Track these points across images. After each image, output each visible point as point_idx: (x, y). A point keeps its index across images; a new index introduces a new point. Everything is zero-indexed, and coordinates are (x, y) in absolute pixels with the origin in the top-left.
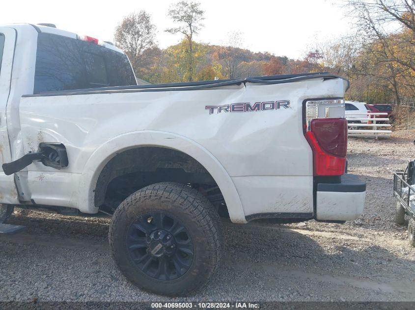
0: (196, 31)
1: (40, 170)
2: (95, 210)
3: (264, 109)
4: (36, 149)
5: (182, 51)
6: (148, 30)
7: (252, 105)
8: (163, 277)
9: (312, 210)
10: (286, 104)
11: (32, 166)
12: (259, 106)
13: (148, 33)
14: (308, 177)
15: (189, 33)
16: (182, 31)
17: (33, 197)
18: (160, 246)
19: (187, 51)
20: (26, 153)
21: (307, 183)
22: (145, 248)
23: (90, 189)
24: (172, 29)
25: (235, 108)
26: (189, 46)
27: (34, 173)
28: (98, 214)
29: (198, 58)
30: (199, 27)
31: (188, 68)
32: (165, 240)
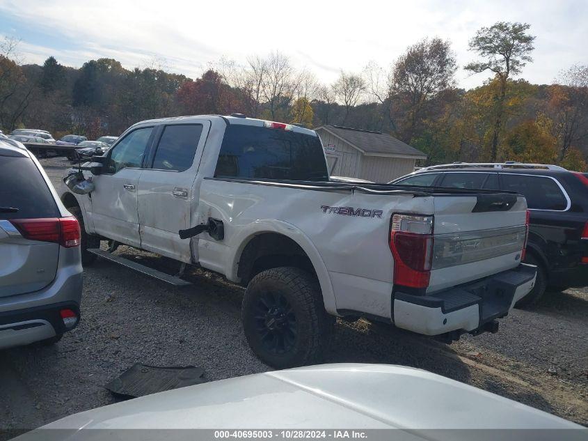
0: (517, 67)
1: (206, 239)
2: (239, 281)
3: (363, 215)
4: (206, 222)
5: (488, 98)
6: (442, 67)
7: (355, 210)
8: (274, 350)
9: (389, 315)
10: (379, 213)
11: (201, 235)
12: (360, 213)
13: (441, 72)
14: (388, 284)
15: (504, 70)
16: (493, 67)
17: (200, 260)
18: (273, 320)
19: (496, 98)
20: (200, 224)
21: (387, 288)
22: (264, 320)
23: (234, 261)
24: (477, 65)
25: (341, 211)
26: (502, 89)
27: (203, 240)
28: (238, 284)
29: (512, 108)
30: (522, 62)
31: (495, 123)
32: (278, 316)
